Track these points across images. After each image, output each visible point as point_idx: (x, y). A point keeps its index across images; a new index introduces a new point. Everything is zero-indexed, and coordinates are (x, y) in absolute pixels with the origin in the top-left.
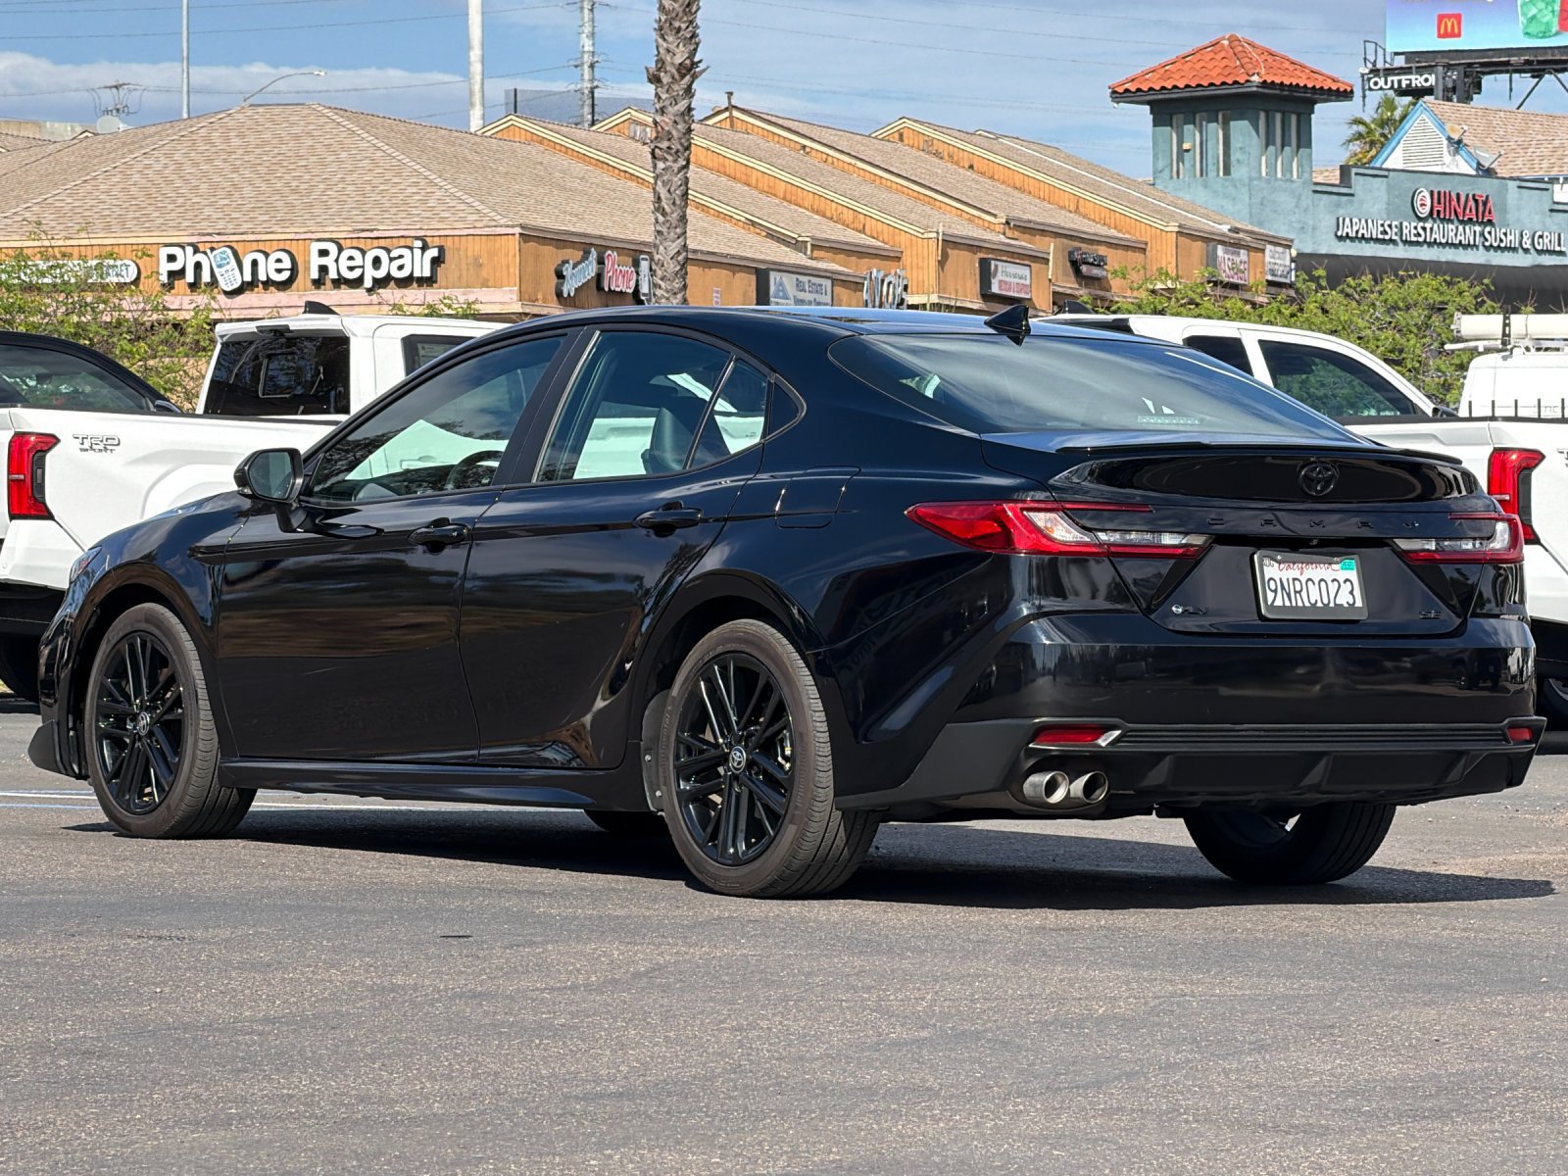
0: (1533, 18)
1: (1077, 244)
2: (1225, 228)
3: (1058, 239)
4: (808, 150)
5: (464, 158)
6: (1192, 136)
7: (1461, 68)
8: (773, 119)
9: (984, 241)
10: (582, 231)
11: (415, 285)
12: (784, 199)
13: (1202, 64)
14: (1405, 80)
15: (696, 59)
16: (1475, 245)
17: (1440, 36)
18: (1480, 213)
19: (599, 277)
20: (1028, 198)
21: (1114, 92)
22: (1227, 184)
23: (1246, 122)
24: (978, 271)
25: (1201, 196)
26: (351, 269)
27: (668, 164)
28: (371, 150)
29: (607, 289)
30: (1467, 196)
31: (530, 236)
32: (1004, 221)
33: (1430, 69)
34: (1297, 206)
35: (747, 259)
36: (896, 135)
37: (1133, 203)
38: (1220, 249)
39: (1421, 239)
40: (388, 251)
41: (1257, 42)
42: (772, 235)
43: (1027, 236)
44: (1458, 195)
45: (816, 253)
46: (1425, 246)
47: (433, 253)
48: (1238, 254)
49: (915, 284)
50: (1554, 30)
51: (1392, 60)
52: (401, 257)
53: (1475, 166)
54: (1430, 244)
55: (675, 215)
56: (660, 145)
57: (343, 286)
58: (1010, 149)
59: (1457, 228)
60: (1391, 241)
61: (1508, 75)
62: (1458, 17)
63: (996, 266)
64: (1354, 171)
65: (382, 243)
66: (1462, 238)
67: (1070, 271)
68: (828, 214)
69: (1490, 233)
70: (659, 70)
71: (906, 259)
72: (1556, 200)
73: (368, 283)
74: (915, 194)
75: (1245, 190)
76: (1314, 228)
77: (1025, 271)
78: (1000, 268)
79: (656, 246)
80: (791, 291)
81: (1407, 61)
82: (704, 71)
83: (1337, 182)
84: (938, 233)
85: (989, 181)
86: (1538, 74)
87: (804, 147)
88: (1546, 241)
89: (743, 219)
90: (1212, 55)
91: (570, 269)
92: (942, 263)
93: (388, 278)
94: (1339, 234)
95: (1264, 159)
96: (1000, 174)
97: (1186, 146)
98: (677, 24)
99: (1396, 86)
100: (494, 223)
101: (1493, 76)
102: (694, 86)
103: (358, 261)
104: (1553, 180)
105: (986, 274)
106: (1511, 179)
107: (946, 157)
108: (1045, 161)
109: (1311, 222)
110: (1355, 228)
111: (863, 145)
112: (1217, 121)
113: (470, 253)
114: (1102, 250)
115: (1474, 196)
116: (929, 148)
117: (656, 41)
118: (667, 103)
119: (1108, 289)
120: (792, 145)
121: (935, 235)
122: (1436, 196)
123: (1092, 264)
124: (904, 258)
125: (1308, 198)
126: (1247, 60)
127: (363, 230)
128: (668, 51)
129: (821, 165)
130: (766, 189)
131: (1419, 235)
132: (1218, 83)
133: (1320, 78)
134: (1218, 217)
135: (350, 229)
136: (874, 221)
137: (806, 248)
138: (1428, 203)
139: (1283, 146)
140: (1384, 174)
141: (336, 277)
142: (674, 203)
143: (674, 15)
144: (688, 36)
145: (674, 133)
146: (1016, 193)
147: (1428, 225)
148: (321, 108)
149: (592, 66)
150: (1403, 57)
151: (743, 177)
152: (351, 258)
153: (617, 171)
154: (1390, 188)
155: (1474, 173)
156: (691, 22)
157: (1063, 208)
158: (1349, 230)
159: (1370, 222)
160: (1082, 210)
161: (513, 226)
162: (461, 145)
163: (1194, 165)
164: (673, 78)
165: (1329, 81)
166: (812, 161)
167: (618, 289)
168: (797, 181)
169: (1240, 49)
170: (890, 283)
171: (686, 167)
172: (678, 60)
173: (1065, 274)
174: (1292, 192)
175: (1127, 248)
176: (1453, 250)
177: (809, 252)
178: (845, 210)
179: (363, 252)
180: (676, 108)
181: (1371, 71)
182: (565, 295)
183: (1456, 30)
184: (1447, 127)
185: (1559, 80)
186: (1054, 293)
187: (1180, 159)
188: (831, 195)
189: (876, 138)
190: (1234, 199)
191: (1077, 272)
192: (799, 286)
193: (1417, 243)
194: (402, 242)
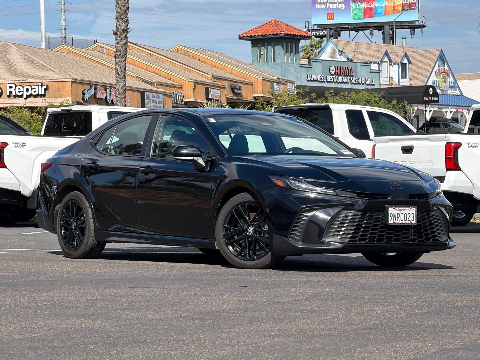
0: (356, 14)
1: (233, 83)
2: (275, 78)
3: (227, 82)
4: (151, 55)
5: (52, 58)
6: (264, 50)
7: (334, 29)
8: (140, 45)
9: (207, 82)
10: (89, 80)
11: (39, 97)
12: (146, 70)
13: (266, 28)
14: (317, 33)
15: (128, 27)
16: (348, 83)
17: (328, 20)
18: (349, 73)
19: (95, 94)
20: (217, 69)
21: (240, 37)
22: (274, 64)
23: (280, 46)
24: (205, 92)
25: (266, 68)
26: (19, 92)
27: (120, 59)
28: (24, 56)
29: (97, 98)
30: (346, 68)
31: (75, 82)
32: (212, 76)
33: (325, 29)
34: (295, 71)
35: (138, 88)
36: (176, 50)
37: (248, 70)
38: (275, 84)
39: (332, 81)
40: (31, 87)
41: (283, 21)
42: (144, 81)
43: (218, 80)
44: (343, 67)
45: (157, 86)
46: (333, 83)
47: (45, 87)
48: (280, 86)
49: (186, 96)
50: (362, 18)
51: (314, 27)
52: (35, 88)
53: (347, 59)
54: (335, 82)
55: (122, 75)
56: (117, 54)
57: (17, 97)
58: (211, 54)
59: (343, 77)
60: (323, 82)
61: (348, 32)
62: (333, 14)
63: (210, 90)
64: (312, 60)
65: (29, 84)
66: (344, 81)
67: (231, 91)
68: (160, 74)
69: (352, 79)
70: (117, 31)
71: (184, 88)
72: (372, 69)
73: (25, 96)
74: (185, 68)
75: (280, 66)
76: (300, 78)
77: (219, 91)
78: (211, 91)
79: (116, 84)
80: (151, 97)
81: (318, 27)
82: (130, 31)
83: (307, 64)
84: (193, 80)
85: (205, 64)
86: (357, 31)
87: (150, 54)
88: (369, 81)
89: (135, 76)
90: (269, 26)
91: (86, 92)
92: (194, 89)
93: (31, 95)
94: (308, 79)
95: (285, 57)
96: (208, 62)
97: (262, 53)
98: (122, 17)
99: (315, 35)
100: (63, 78)
101: (344, 32)
102: (127, 36)
103: (22, 90)
104: (371, 63)
105: (207, 92)
106: (358, 62)
107: (192, 57)
108: (221, 58)
109: (299, 76)
110: (313, 78)
111: (167, 53)
112: (271, 46)
113: (56, 87)
114: (240, 85)
115: (347, 68)
116: (187, 54)
117: (116, 22)
118: (119, 41)
119: (242, 97)
120: (147, 53)
121: (192, 80)
122: (336, 68)
123: (237, 89)
124: (183, 88)
125: (299, 69)
126: (280, 27)
127: (23, 80)
128: (119, 25)
129: (156, 59)
130: (140, 67)
131: (331, 80)
132: (271, 34)
133: (302, 32)
134: (272, 75)
135: (19, 80)
136: (174, 77)
137: (154, 85)
138: (334, 70)
139: (291, 53)
140: (321, 61)
141: (15, 94)
142: (122, 71)
143: (121, 14)
144: (126, 20)
145: (122, 50)
146: (213, 68)
147: (334, 77)
148: (7, 43)
149: (65, 29)
150: (317, 26)
151: (133, 63)
152: (19, 89)
153: (96, 62)
154: (323, 66)
155: (346, 61)
156: (126, 16)
157: (228, 72)
158: (311, 78)
159: (317, 76)
160: (233, 72)
161: (69, 79)
162: (50, 54)
163: (264, 59)
164: (121, 33)
165: (304, 33)
166: (153, 58)
167: (100, 98)
168: (150, 65)
169: (278, 24)
170: (179, 95)
171: (125, 60)
172: (123, 28)
173: (230, 92)
174: (294, 67)
175: (247, 84)
176: (341, 84)
177: (155, 86)
178: (165, 73)
179: (23, 87)
180: (122, 42)
181: (307, 30)
182: (85, 100)
183: (333, 18)
184: (338, 47)
185: (364, 33)
186: (227, 98)
187: (260, 57)
188: (160, 68)
189: (170, 51)
190: (277, 69)
191: (233, 91)
192: (154, 97)
193: (331, 82)
194: (35, 84)
